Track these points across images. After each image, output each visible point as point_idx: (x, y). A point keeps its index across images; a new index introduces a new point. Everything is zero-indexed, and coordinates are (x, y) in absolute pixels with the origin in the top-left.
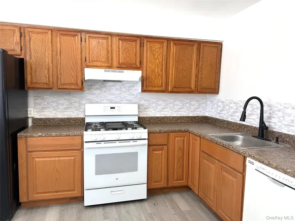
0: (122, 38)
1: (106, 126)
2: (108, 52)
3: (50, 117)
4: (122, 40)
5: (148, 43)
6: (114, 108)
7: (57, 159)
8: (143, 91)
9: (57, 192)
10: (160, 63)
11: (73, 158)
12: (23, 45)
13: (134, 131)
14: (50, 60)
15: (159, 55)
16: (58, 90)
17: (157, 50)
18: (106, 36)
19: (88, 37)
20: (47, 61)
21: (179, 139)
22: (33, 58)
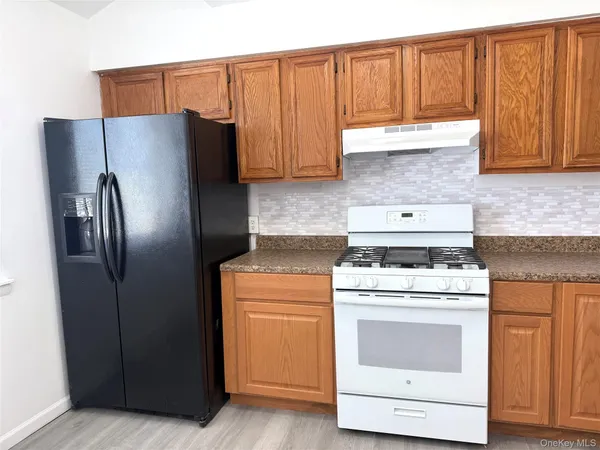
0: (428, 46)
1: (385, 257)
2: (393, 86)
3: (287, 234)
4: (427, 51)
5: (498, 46)
6: (410, 215)
7: (285, 318)
8: (485, 170)
9: (286, 385)
10: (532, 92)
11: (314, 320)
12: (232, 99)
13: (454, 272)
14: (278, 122)
15: (531, 72)
16: (295, 181)
17: (524, 59)
18: (390, 50)
19: (349, 59)
20: (273, 125)
21: (591, 300)
22: (248, 119)
